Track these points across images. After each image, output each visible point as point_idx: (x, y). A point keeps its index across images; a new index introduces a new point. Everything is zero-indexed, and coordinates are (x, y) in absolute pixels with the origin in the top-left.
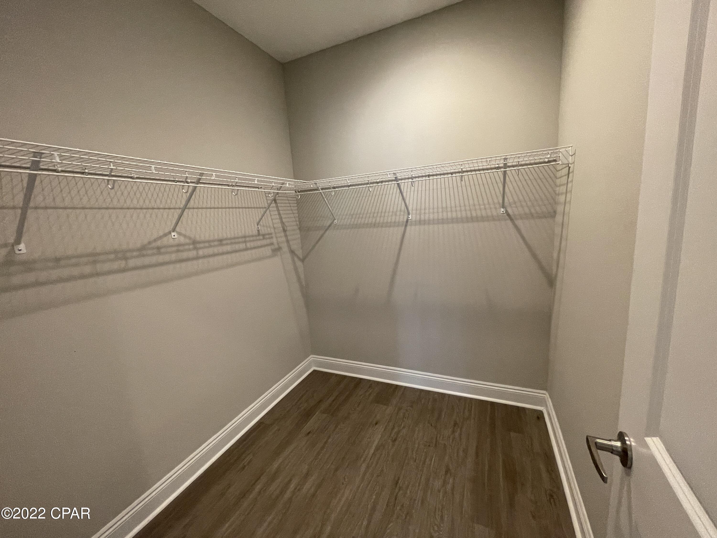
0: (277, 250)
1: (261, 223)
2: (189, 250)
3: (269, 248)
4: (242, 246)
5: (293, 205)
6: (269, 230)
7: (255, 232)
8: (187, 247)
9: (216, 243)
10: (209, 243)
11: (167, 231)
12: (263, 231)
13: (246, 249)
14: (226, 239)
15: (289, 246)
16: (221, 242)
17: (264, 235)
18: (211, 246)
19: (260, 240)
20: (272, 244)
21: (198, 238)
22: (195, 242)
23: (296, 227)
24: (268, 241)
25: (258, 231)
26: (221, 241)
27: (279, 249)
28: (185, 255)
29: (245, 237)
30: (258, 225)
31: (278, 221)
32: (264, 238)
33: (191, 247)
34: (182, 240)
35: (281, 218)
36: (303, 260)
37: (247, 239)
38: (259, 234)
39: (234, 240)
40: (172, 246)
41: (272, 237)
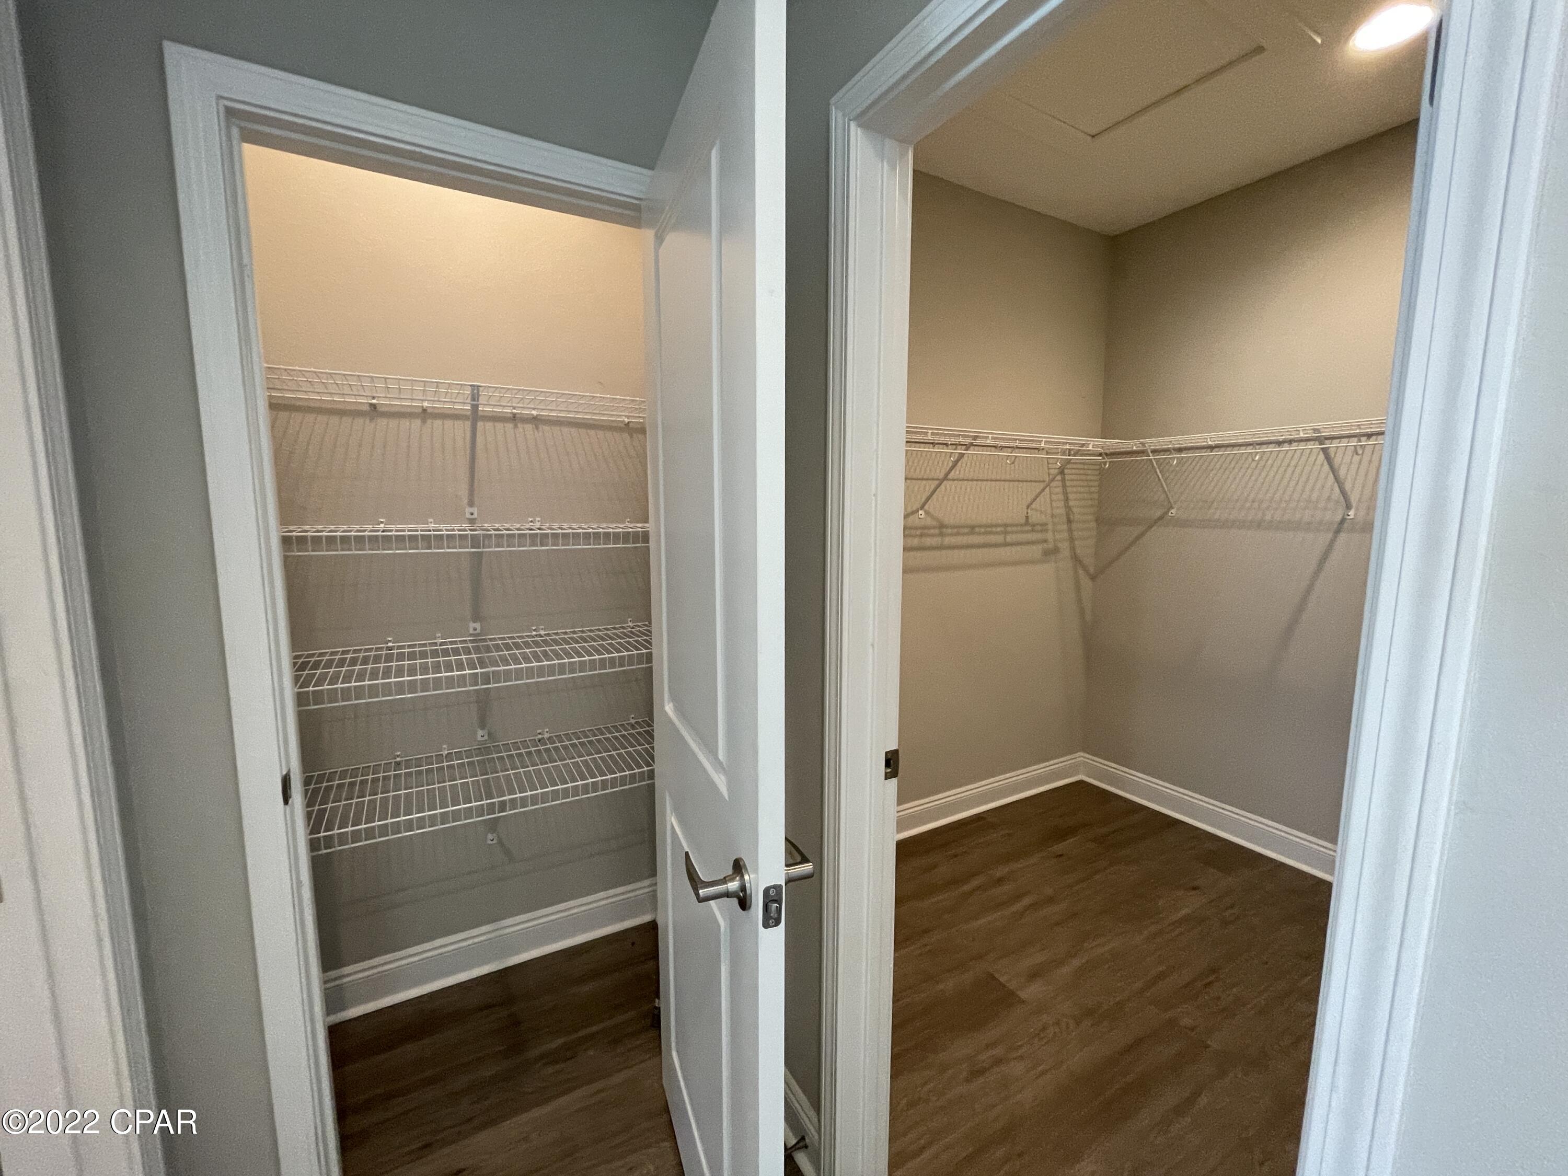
0: (1051, 553)
1: (1033, 506)
2: (933, 535)
3: (1040, 547)
4: (999, 539)
5: (1093, 478)
6: (1043, 519)
7: (1023, 521)
8: (932, 531)
9: (966, 530)
10: (958, 529)
11: (914, 509)
12: (1035, 517)
13: (1006, 544)
14: (980, 526)
15: (1073, 548)
16: (972, 529)
17: (1033, 525)
18: (958, 534)
19: (1027, 532)
20: (1045, 541)
21: (946, 521)
22: (942, 526)
23: (1090, 517)
24: (1039, 536)
25: (1027, 517)
26: (973, 527)
27: (1056, 550)
28: (928, 541)
29: (1006, 525)
30: (1028, 508)
31: (1062, 504)
32: (1033, 531)
33: (937, 531)
34: (929, 522)
35: (1067, 500)
36: (1093, 578)
37: (1009, 529)
38: (1027, 523)
39: (989, 528)
40: (916, 528)
41: (1047, 531)
